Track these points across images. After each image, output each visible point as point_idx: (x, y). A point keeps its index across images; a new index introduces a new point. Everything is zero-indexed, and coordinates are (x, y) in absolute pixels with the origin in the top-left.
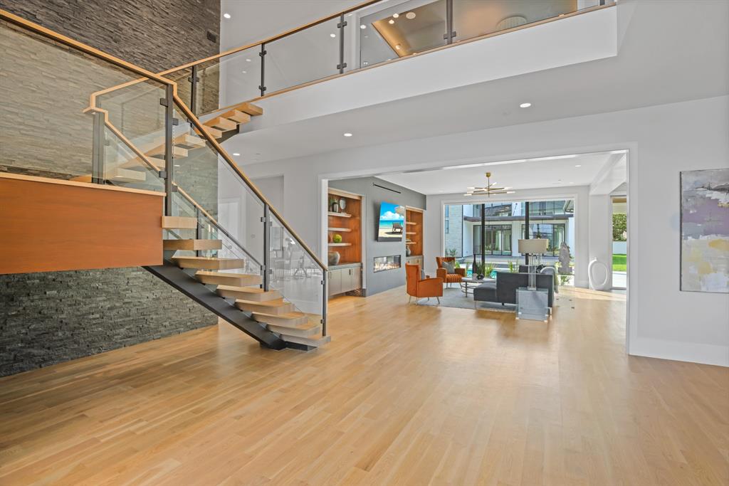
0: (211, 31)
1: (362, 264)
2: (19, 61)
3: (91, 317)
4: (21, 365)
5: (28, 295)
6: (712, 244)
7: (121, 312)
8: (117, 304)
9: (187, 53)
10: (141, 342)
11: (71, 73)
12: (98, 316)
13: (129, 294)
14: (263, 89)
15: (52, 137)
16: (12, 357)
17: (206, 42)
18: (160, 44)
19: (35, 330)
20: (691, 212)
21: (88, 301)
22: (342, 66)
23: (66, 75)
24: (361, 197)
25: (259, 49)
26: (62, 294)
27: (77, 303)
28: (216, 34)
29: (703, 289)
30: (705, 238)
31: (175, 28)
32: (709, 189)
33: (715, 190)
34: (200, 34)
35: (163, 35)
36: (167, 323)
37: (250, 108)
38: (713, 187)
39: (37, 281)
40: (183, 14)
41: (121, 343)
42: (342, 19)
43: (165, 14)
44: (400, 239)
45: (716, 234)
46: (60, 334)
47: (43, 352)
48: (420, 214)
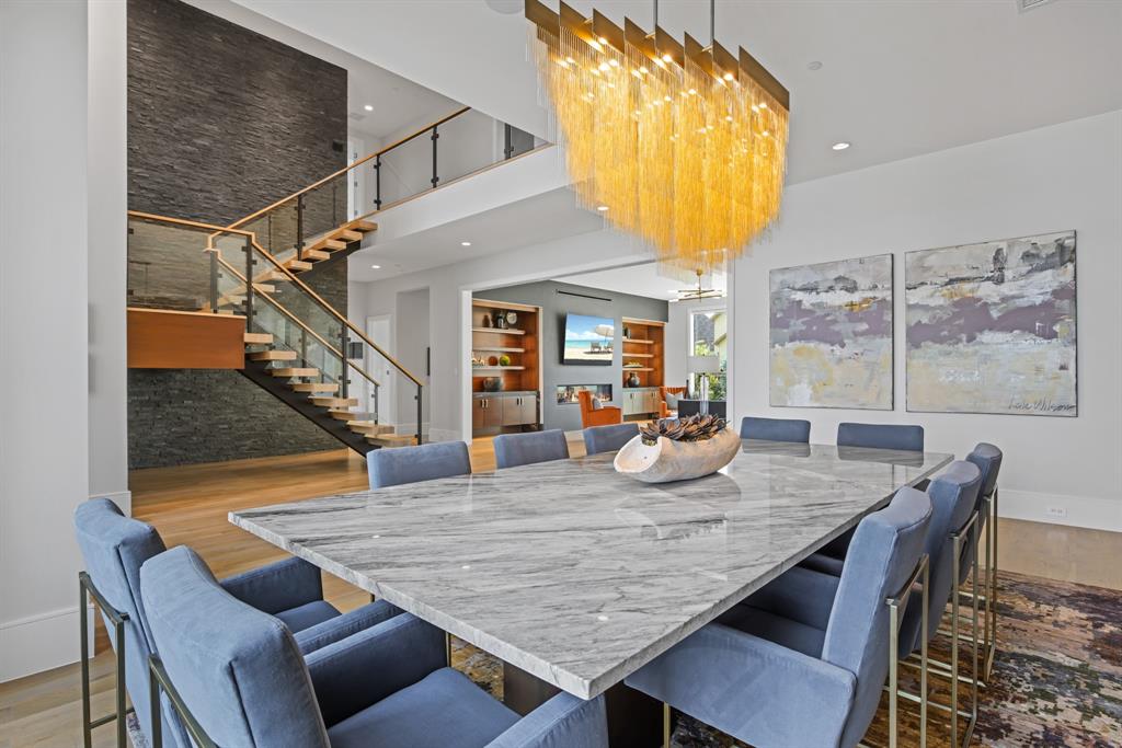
0: (337, 141)
1: (539, 393)
2: (162, 208)
3: (221, 426)
4: (165, 460)
5: (170, 402)
6: (797, 352)
7: (248, 425)
8: (245, 418)
9: (310, 170)
10: (267, 455)
11: (201, 211)
12: (226, 426)
13: (255, 409)
14: (378, 202)
15: (187, 269)
16: (158, 453)
17: (331, 153)
18: (282, 167)
19: (175, 432)
20: (778, 316)
21: (218, 412)
22: (435, 180)
23: (197, 213)
24: (537, 309)
25: (374, 161)
26: (197, 404)
27: (209, 413)
28: (343, 142)
29: (789, 404)
30: (789, 345)
31: (298, 147)
32: (793, 289)
33: (800, 290)
34: (324, 147)
35: (285, 158)
36: (292, 441)
37: (362, 226)
38: (797, 286)
39: (176, 392)
40: (306, 130)
41: (246, 454)
42: (435, 132)
43: (286, 136)
44: (609, 363)
45: (800, 340)
46: (195, 438)
47: (181, 452)
48: (660, 329)
